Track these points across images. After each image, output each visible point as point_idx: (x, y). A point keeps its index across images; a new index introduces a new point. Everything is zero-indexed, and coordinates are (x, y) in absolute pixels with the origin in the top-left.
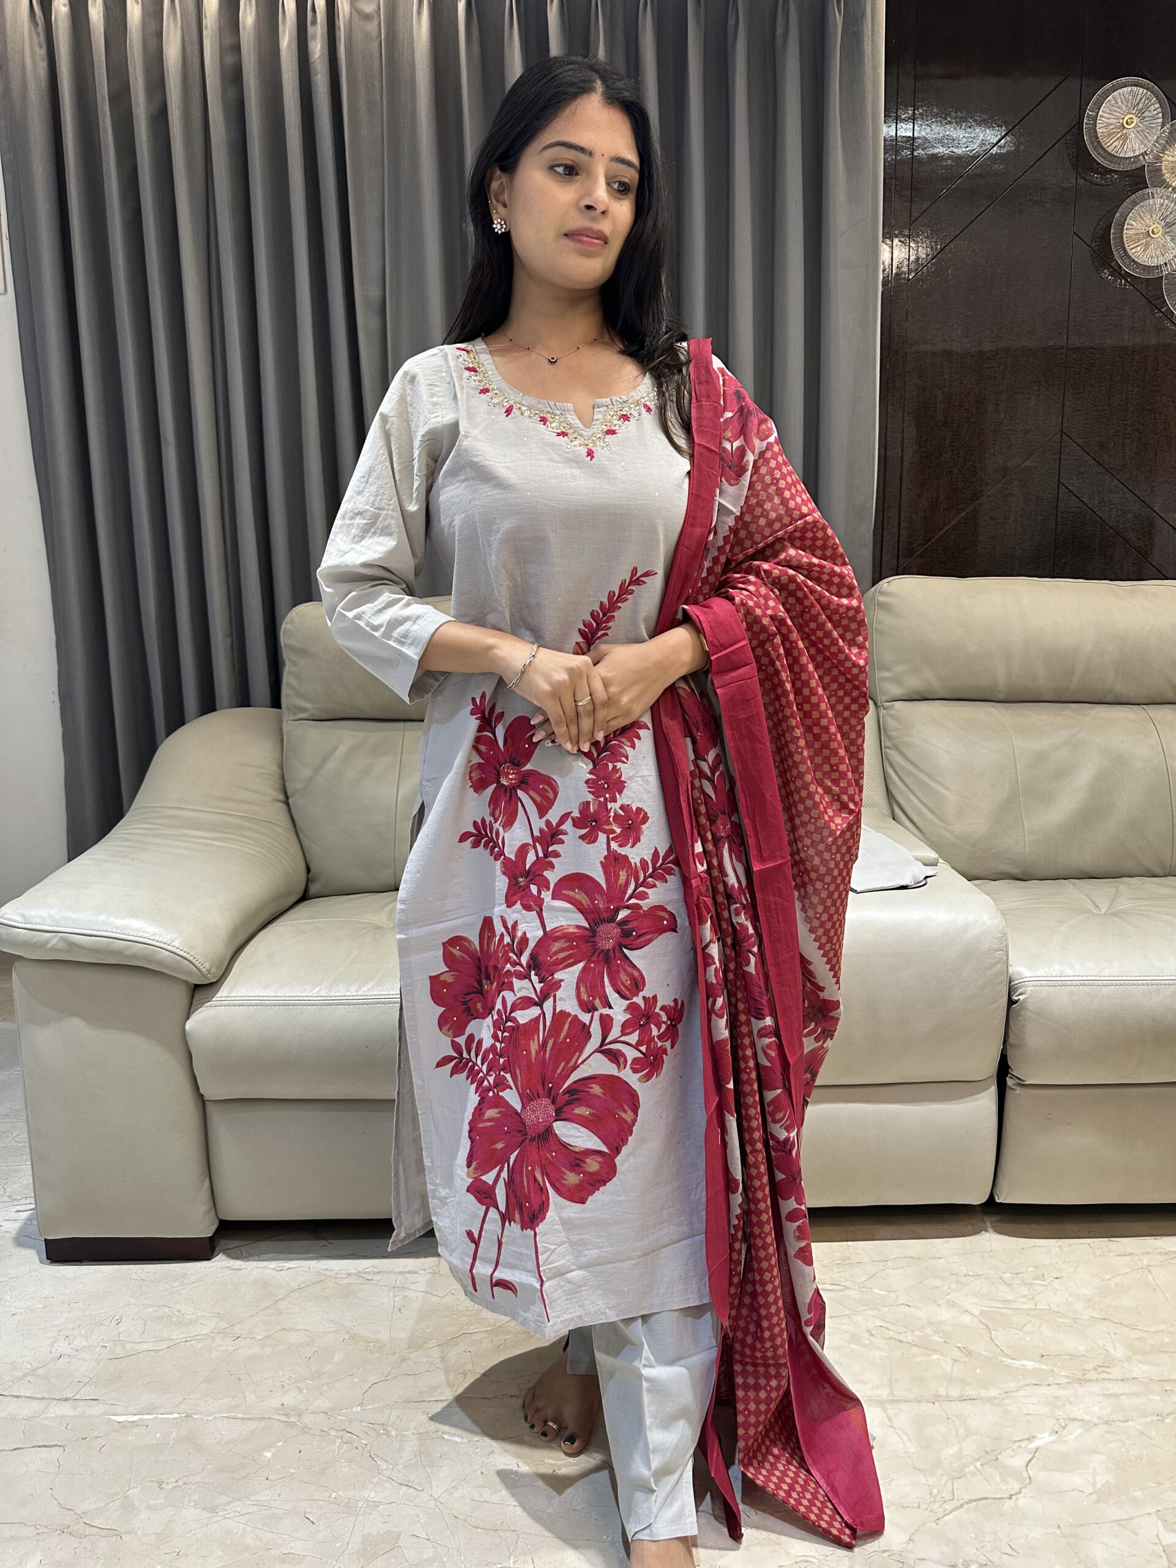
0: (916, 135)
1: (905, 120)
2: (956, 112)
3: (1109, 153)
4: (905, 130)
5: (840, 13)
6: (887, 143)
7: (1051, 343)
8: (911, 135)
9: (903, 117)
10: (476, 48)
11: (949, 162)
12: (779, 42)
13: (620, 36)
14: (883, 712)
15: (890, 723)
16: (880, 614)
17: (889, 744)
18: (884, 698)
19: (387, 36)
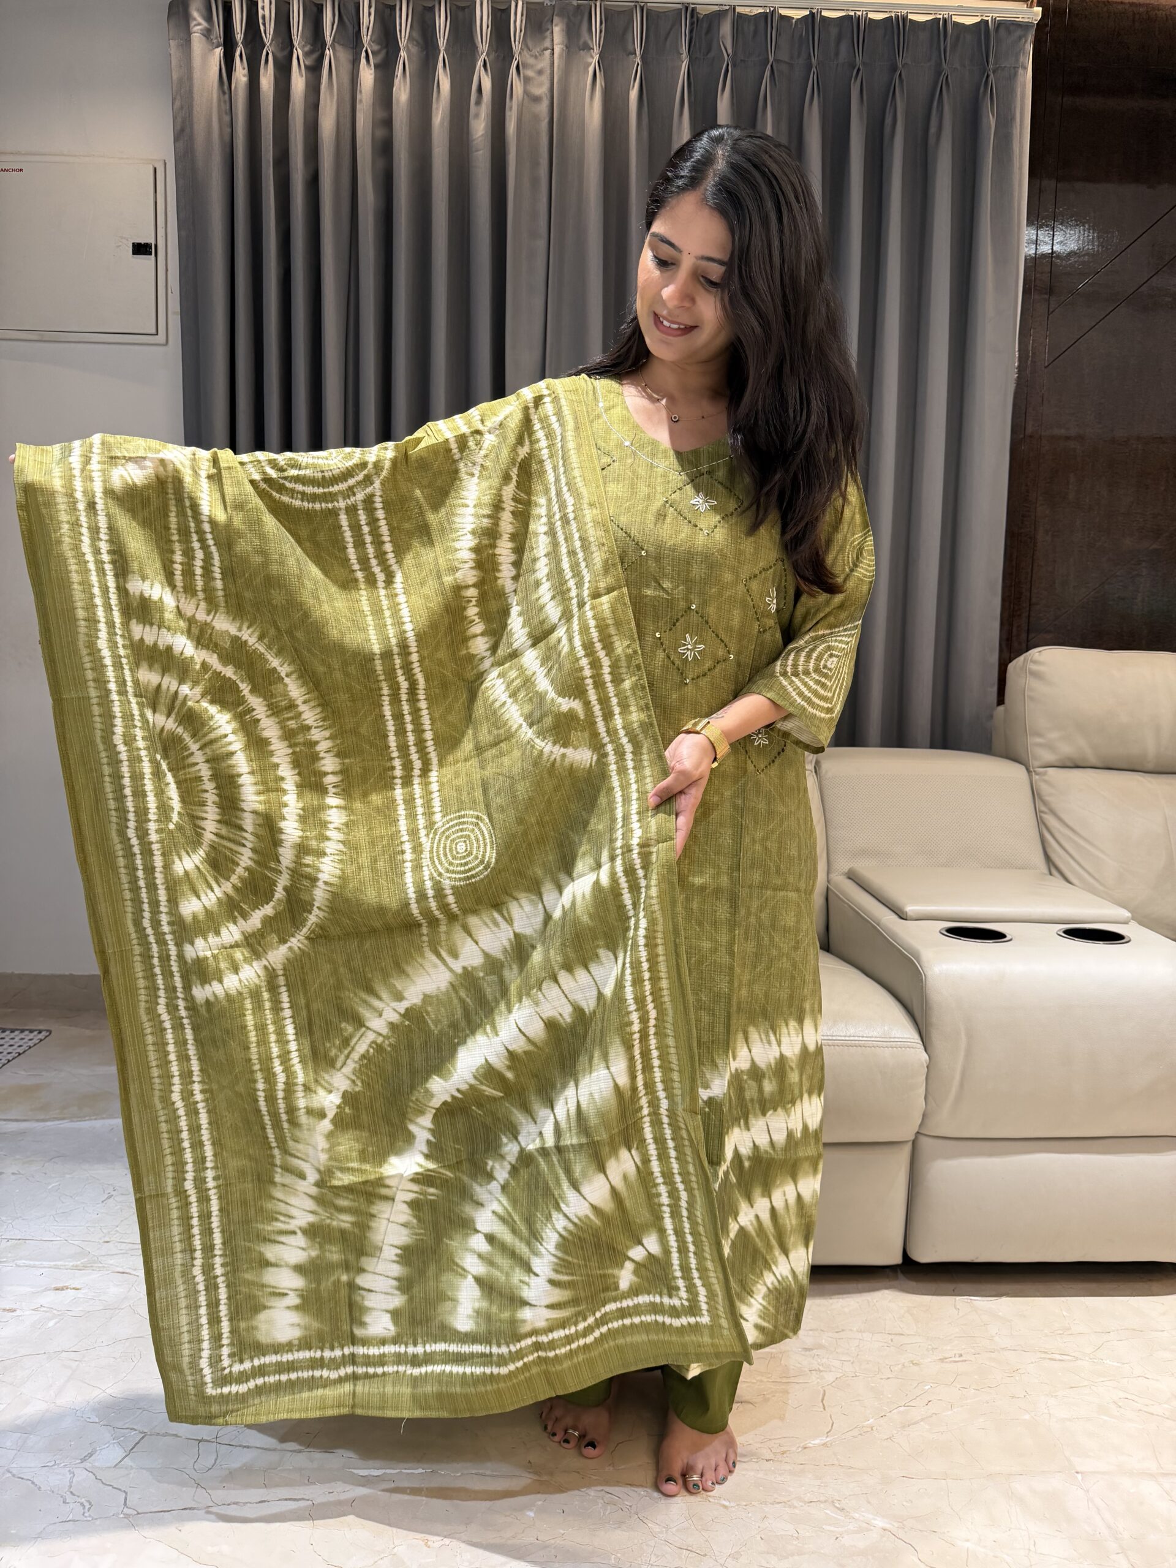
5: (993, 117)
10: (645, 134)
11: (1087, 259)
12: (932, 140)
14: (1035, 777)
15: (1044, 788)
16: (1033, 683)
17: (1043, 808)
18: (1036, 763)
19: (559, 120)
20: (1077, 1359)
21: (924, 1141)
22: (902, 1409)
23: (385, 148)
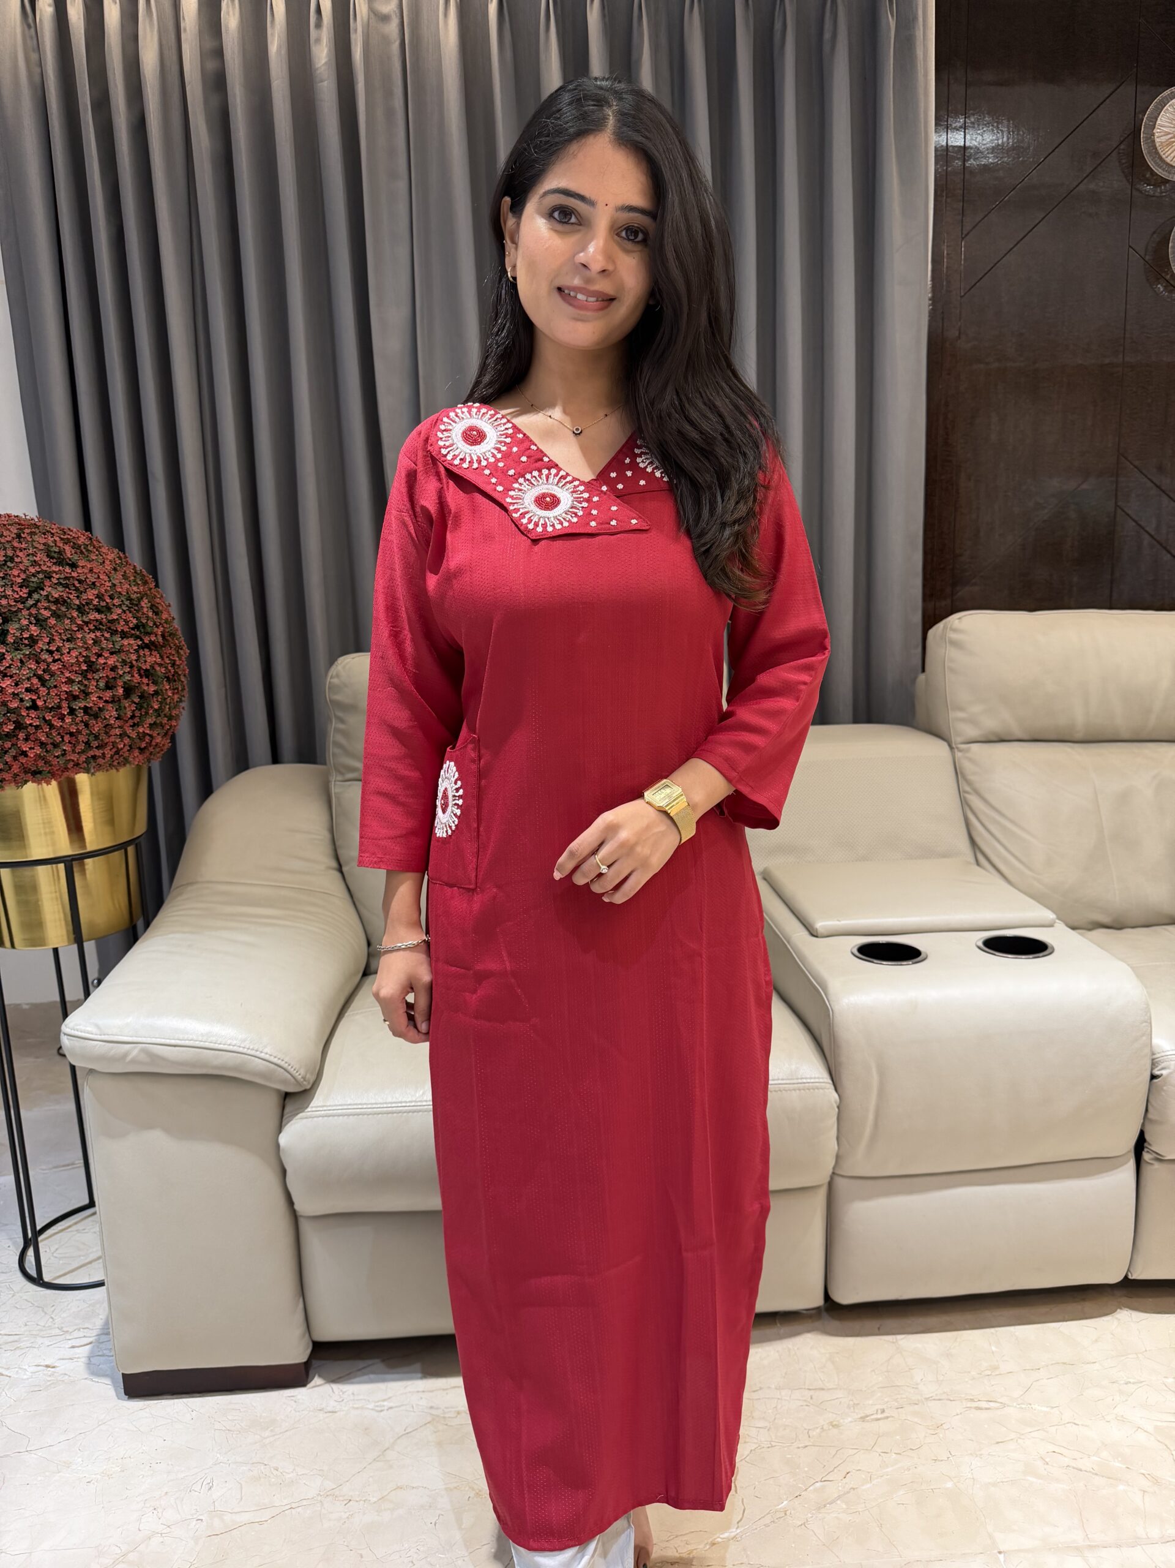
0: (968, 144)
1: (957, 129)
2: (1009, 121)
3: (1167, 164)
4: (957, 139)
5: (892, 16)
6: (939, 153)
7: (1107, 361)
8: (962, 144)
9: (954, 125)
10: (509, 54)
11: (1001, 174)
12: (826, 46)
13: (663, 40)
14: (958, 754)
15: (967, 766)
16: (952, 652)
17: (967, 788)
18: (959, 739)
19: (411, 42)
20: (1004, 1405)
21: (840, 1183)
22: (818, 1485)
23: (217, 83)
